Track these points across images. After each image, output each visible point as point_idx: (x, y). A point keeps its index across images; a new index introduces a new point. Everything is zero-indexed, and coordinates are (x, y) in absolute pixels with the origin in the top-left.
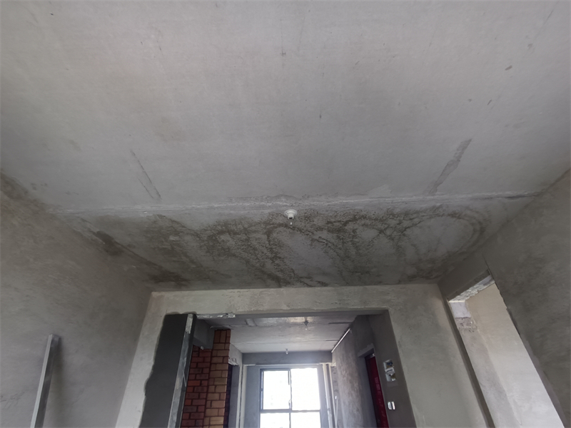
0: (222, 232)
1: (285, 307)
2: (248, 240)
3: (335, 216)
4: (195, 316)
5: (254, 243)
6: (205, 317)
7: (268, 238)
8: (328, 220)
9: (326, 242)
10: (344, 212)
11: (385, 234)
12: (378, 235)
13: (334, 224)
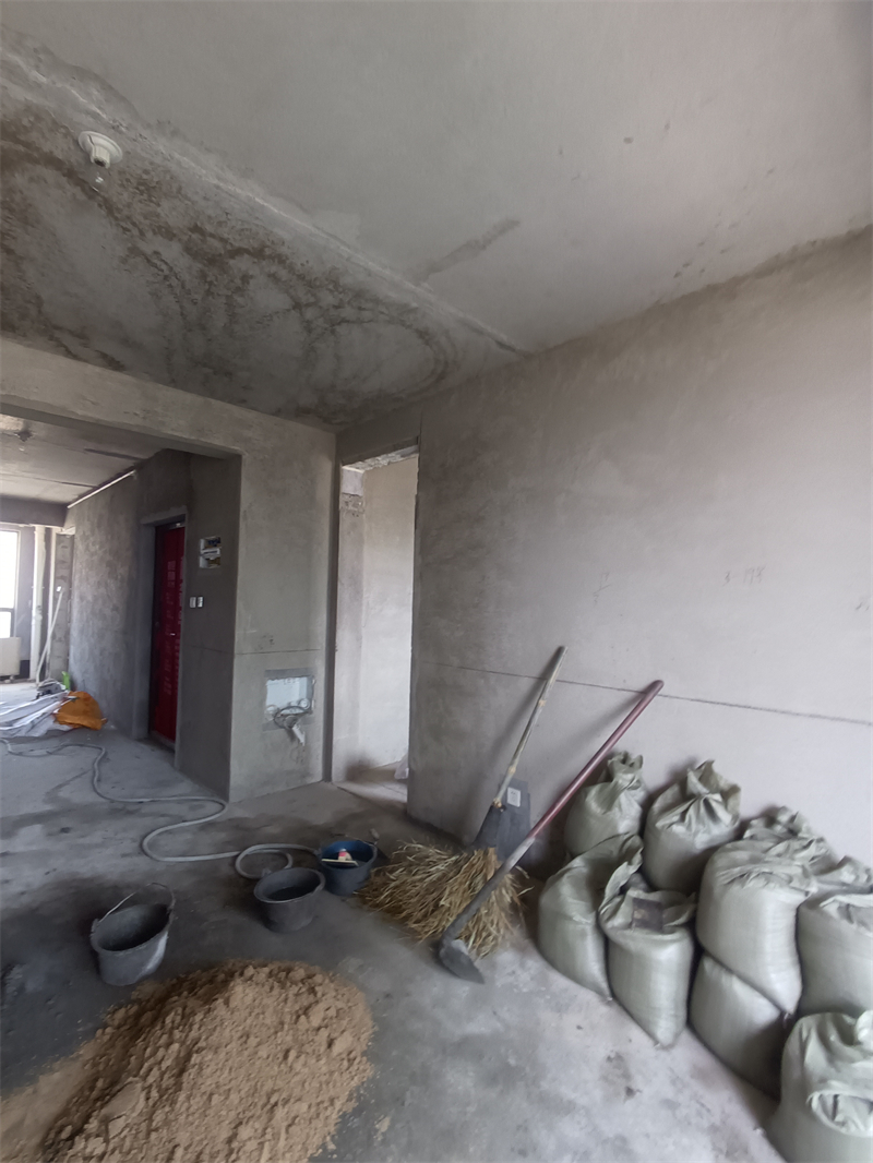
3: (220, 224)
8: (199, 224)
9: (167, 272)
10: (246, 226)
11: (301, 314)
12: (288, 310)
13: (208, 239)
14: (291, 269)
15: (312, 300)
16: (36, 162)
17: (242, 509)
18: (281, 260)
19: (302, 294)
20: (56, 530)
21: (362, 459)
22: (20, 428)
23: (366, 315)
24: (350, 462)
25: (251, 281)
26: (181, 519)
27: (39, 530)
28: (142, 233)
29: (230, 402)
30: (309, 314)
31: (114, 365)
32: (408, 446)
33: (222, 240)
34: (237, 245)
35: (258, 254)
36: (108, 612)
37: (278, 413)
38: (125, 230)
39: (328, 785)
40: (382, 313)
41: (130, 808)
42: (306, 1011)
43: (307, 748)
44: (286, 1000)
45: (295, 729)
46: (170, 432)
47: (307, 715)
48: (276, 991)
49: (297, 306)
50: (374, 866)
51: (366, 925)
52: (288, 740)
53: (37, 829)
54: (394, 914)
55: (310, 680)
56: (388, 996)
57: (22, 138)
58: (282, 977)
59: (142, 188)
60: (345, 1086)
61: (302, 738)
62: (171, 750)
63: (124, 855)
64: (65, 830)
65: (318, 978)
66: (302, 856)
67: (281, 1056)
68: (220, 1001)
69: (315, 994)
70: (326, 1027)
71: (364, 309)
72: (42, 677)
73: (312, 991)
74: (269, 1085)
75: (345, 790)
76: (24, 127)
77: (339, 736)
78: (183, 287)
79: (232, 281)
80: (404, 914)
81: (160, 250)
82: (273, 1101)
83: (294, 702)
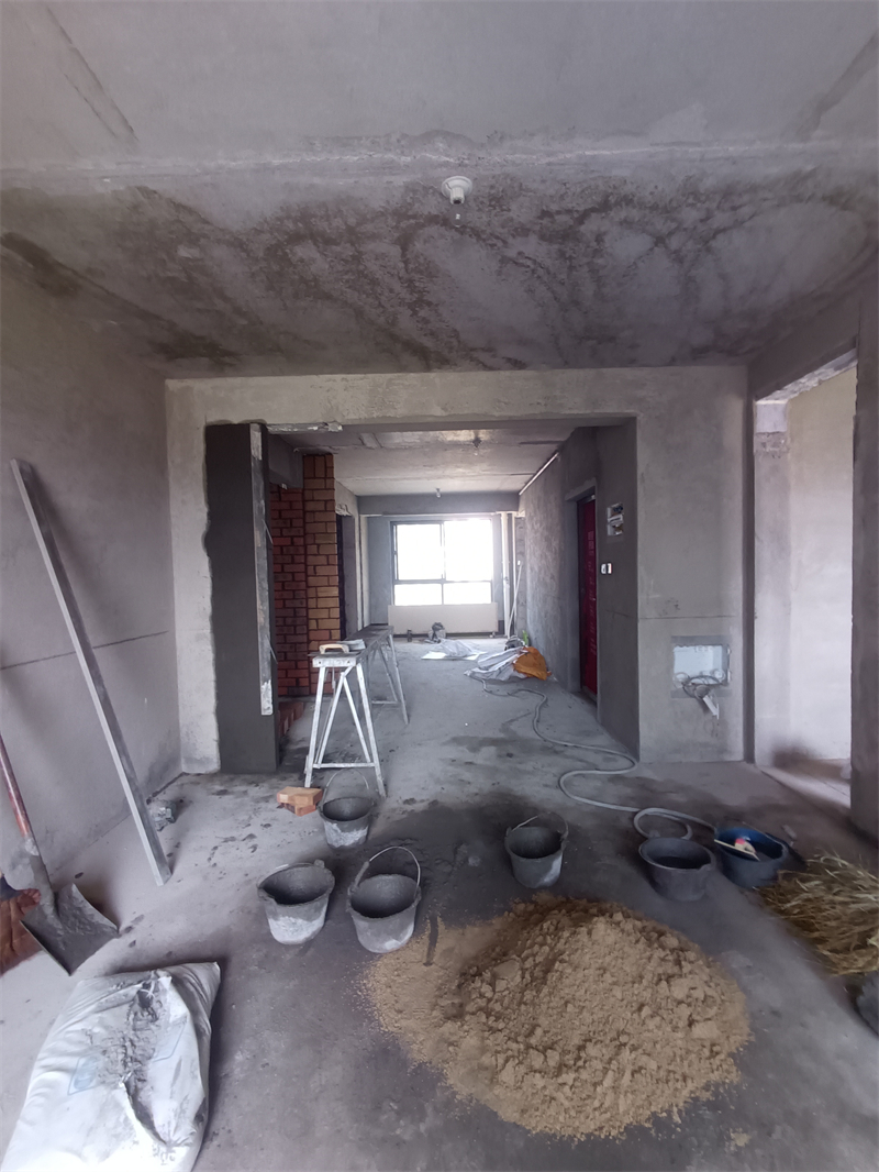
0: (296, 238)
1: (438, 412)
2: (357, 258)
3: (562, 197)
4: (263, 427)
5: (372, 266)
6: (285, 429)
7: (403, 255)
8: (544, 208)
9: (532, 266)
10: (585, 185)
11: (666, 247)
12: (651, 249)
13: (557, 217)
14: (641, 205)
15: (674, 225)
16: (422, 226)
17: (639, 472)
18: (627, 200)
19: (661, 226)
20: (514, 514)
21: (779, 387)
22: (473, 437)
23: (746, 211)
24: (766, 394)
25: (606, 239)
26: (592, 491)
27: (504, 514)
28: (505, 242)
29: (621, 366)
30: (674, 243)
31: (518, 364)
32: (841, 354)
33: (569, 211)
34: (582, 209)
35: (604, 207)
36: (548, 580)
37: (672, 362)
38: (492, 246)
39: (750, 767)
40: (765, 200)
41: (558, 748)
42: (669, 978)
43: (721, 724)
44: (649, 959)
45: (706, 699)
46: (568, 412)
47: (722, 688)
48: (641, 946)
49: (660, 240)
50: (782, 866)
51: (765, 928)
52: (701, 710)
53: (492, 749)
54: (804, 929)
55: (725, 650)
56: (775, 1013)
57: (410, 213)
58: (654, 937)
59: (493, 203)
60: (702, 1075)
61: (715, 711)
62: (595, 704)
63: (546, 786)
64: (510, 755)
65: (691, 955)
66: (703, 832)
67: (635, 1006)
68: (584, 930)
69: (681, 967)
70: (689, 1005)
71: (740, 207)
72: (512, 633)
73: (678, 963)
74: (621, 1025)
75: (771, 777)
76: (409, 204)
77: (763, 715)
78: (549, 273)
79: (588, 247)
80: (816, 934)
81: (521, 249)
82: (623, 1039)
83: (707, 670)
